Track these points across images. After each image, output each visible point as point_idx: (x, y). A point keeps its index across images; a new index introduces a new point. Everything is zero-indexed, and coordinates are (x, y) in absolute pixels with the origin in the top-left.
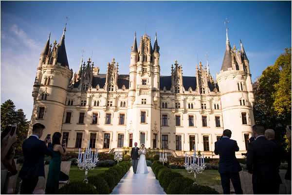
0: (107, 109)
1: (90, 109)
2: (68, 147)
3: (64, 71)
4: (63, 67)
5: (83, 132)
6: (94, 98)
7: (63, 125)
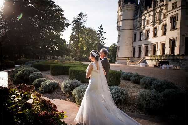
0: (154, 24)
1: (144, 28)
2: (135, 57)
3: (127, 7)
4: (127, 5)
5: (141, 46)
6: (147, 19)
7: (133, 43)
